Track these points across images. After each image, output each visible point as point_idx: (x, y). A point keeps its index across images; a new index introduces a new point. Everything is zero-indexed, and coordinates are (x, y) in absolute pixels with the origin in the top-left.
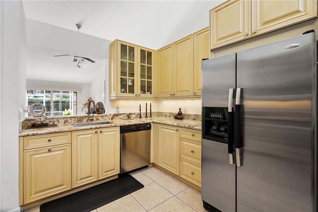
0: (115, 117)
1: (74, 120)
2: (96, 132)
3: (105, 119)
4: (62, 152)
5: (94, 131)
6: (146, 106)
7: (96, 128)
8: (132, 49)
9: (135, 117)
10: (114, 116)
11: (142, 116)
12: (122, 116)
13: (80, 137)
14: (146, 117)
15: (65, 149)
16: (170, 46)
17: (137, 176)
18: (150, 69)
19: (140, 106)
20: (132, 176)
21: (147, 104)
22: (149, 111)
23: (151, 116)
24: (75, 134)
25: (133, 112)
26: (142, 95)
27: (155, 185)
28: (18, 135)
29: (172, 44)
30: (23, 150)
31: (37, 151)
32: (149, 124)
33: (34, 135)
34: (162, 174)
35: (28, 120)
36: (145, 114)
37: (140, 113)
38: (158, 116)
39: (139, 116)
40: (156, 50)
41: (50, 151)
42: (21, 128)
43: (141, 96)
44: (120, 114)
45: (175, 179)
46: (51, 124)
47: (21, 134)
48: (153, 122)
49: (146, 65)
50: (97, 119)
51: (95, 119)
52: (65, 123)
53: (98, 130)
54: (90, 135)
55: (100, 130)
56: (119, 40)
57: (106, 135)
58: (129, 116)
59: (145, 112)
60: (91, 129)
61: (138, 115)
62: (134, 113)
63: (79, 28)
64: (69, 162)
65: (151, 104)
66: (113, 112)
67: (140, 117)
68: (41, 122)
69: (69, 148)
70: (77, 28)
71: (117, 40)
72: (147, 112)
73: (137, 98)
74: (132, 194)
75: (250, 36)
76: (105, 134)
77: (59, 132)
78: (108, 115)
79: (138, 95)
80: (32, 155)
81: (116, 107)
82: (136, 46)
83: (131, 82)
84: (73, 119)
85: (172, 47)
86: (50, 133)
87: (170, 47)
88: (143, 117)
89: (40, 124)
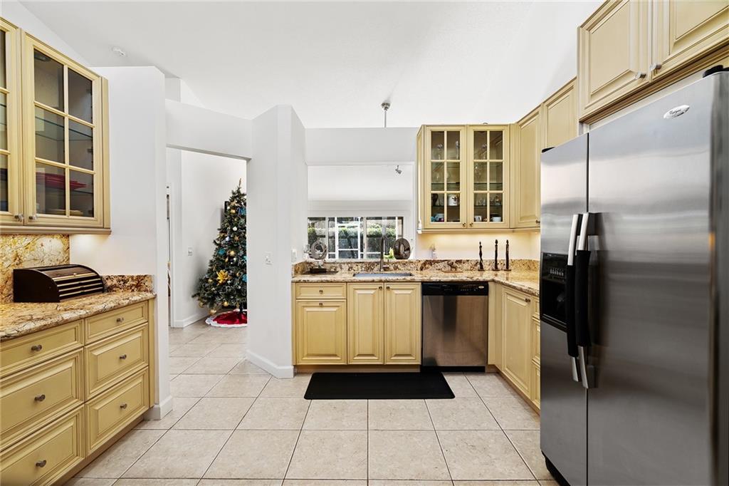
0: (427, 266)
1: (362, 267)
2: (380, 288)
3: (409, 268)
4: (335, 309)
5: (377, 286)
6: (496, 246)
7: (381, 281)
8: (454, 136)
9: (469, 268)
10: (425, 264)
11: (485, 266)
12: (441, 265)
13: (358, 292)
14: (496, 269)
15: (338, 306)
16: (536, 111)
17: (453, 381)
18: (498, 168)
19: (481, 247)
20: (445, 377)
21: (497, 242)
22: (502, 257)
23: (507, 267)
24: (351, 287)
25: (464, 258)
26: (479, 224)
27: (476, 403)
28: (291, 279)
29: (540, 106)
30: (296, 298)
31: (308, 302)
32: (485, 283)
33: (305, 282)
34: (506, 390)
35: (308, 263)
36: (494, 264)
37: (481, 259)
38: (529, 268)
39: (479, 266)
40: (514, 122)
41: (321, 305)
42: (293, 272)
43: (474, 226)
44: (438, 262)
45: (528, 407)
46: (333, 270)
47: (294, 279)
48: (493, 281)
49: (488, 161)
50: (396, 268)
51: (392, 268)
52: (349, 270)
53: (384, 285)
54: (372, 292)
55: (386, 285)
56: (427, 126)
57: (396, 294)
58: (452, 266)
59: (494, 259)
60: (373, 281)
61: (476, 265)
62: (468, 261)
63: (386, 108)
64: (344, 327)
65: (507, 242)
66: (425, 256)
67: (482, 269)
68: (319, 266)
69: (343, 305)
70: (383, 109)
71: (424, 126)
72: (498, 259)
73: (468, 230)
74: (427, 401)
75: (648, 80)
76: (396, 292)
77: (331, 282)
78: (414, 261)
79: (468, 225)
80: (304, 307)
81: (431, 248)
82: (463, 128)
83: (455, 199)
84: (360, 265)
85: (540, 113)
86: (322, 282)
87: (538, 113)
88: (489, 270)
89: (317, 269)
